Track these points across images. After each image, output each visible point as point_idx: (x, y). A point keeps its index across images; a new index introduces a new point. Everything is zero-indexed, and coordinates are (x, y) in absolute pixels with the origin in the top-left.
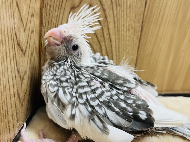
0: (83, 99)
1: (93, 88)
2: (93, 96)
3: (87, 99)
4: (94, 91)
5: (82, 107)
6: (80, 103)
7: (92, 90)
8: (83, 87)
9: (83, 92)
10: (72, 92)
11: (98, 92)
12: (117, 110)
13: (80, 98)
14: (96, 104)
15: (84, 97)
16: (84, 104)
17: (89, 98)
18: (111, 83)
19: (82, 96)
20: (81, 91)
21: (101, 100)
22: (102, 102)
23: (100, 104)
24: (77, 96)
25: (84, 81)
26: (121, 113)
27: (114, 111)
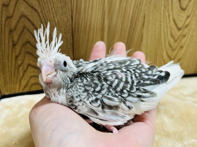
0: (125, 93)
1: (124, 80)
2: (129, 86)
3: (128, 91)
4: (127, 82)
5: (130, 98)
6: (126, 97)
7: (125, 82)
8: (118, 85)
9: (121, 89)
10: (114, 94)
11: (130, 80)
12: (148, 82)
13: (123, 94)
14: (136, 90)
15: (125, 91)
16: (129, 95)
17: (129, 90)
18: (124, 67)
19: (123, 92)
20: (119, 89)
21: (135, 84)
22: (136, 85)
23: (137, 87)
24: (120, 94)
25: (113, 79)
26: (152, 82)
27: (148, 85)
